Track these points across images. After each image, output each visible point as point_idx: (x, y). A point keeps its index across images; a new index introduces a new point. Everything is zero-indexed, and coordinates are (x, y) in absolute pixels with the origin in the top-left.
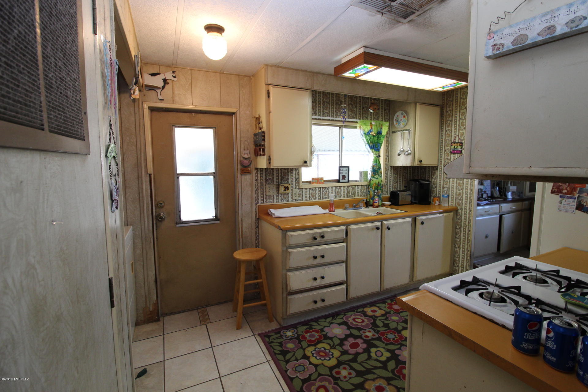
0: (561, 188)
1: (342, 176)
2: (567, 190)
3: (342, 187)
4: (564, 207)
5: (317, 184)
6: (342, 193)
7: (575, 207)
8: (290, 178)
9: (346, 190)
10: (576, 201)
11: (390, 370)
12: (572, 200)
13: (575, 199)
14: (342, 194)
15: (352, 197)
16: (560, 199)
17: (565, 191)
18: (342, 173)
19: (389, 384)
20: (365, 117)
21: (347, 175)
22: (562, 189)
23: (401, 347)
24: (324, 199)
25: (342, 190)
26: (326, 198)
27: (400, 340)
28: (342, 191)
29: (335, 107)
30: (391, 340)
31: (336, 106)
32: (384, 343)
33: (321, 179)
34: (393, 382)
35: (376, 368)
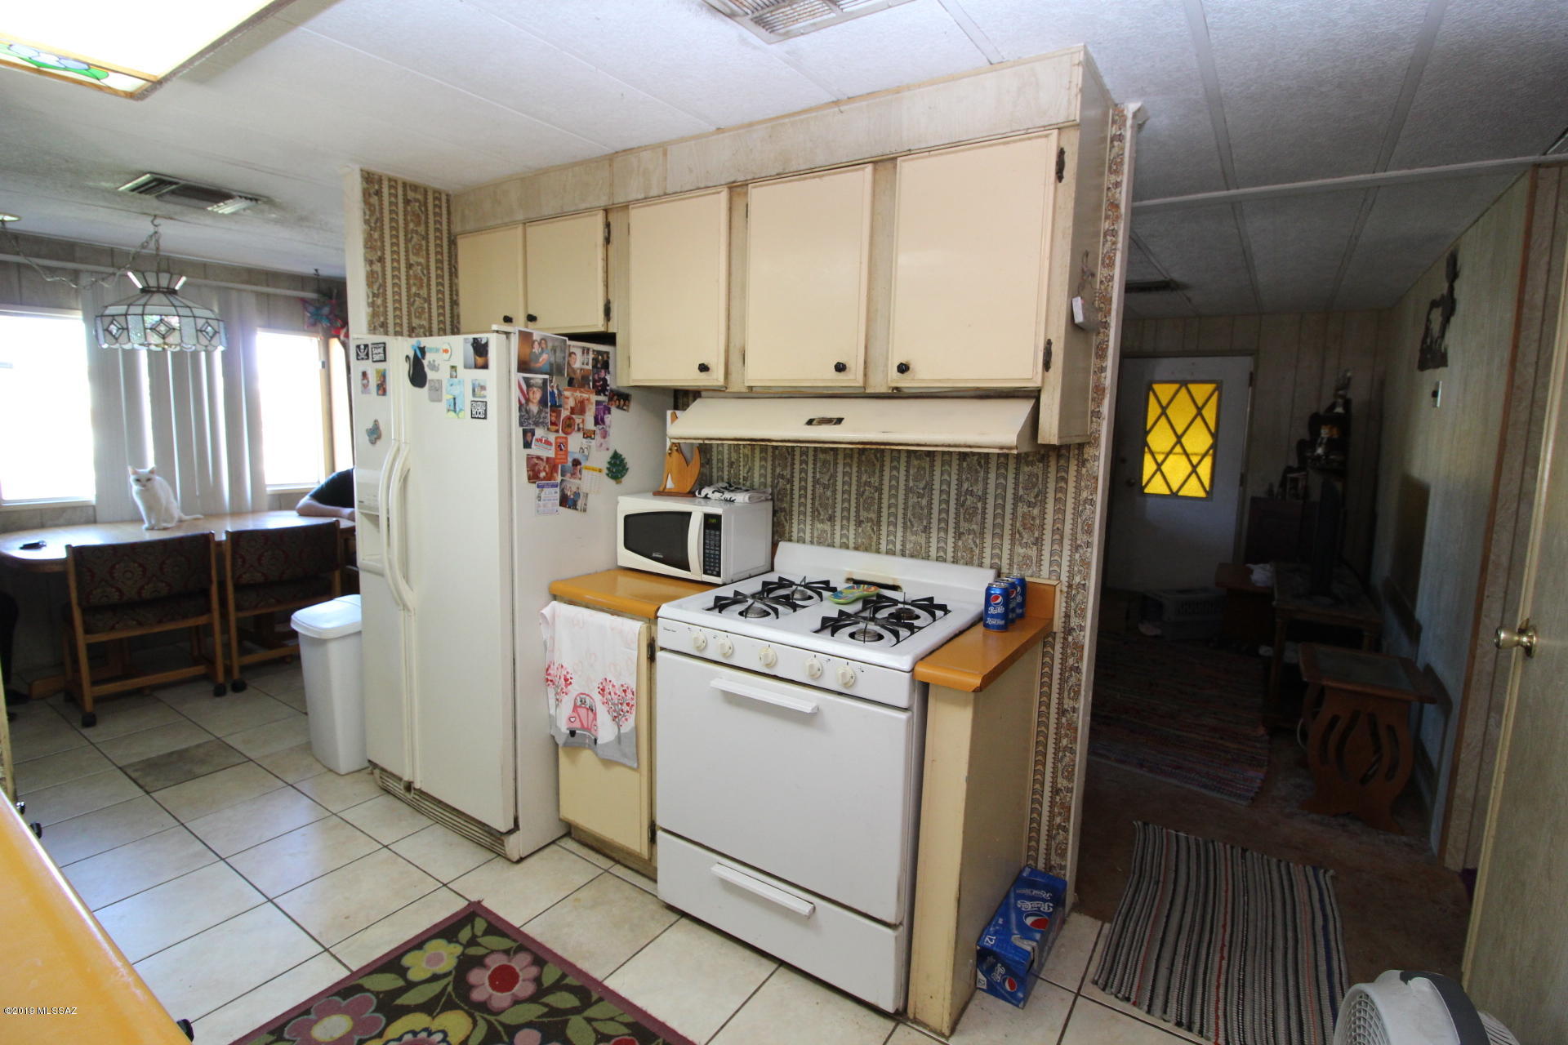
0: (537, 468)
2: (545, 471)
4: (544, 506)
7: (558, 502)
10: (558, 489)
12: (553, 490)
13: (557, 486)
16: (538, 490)
17: (543, 475)
22: (539, 472)
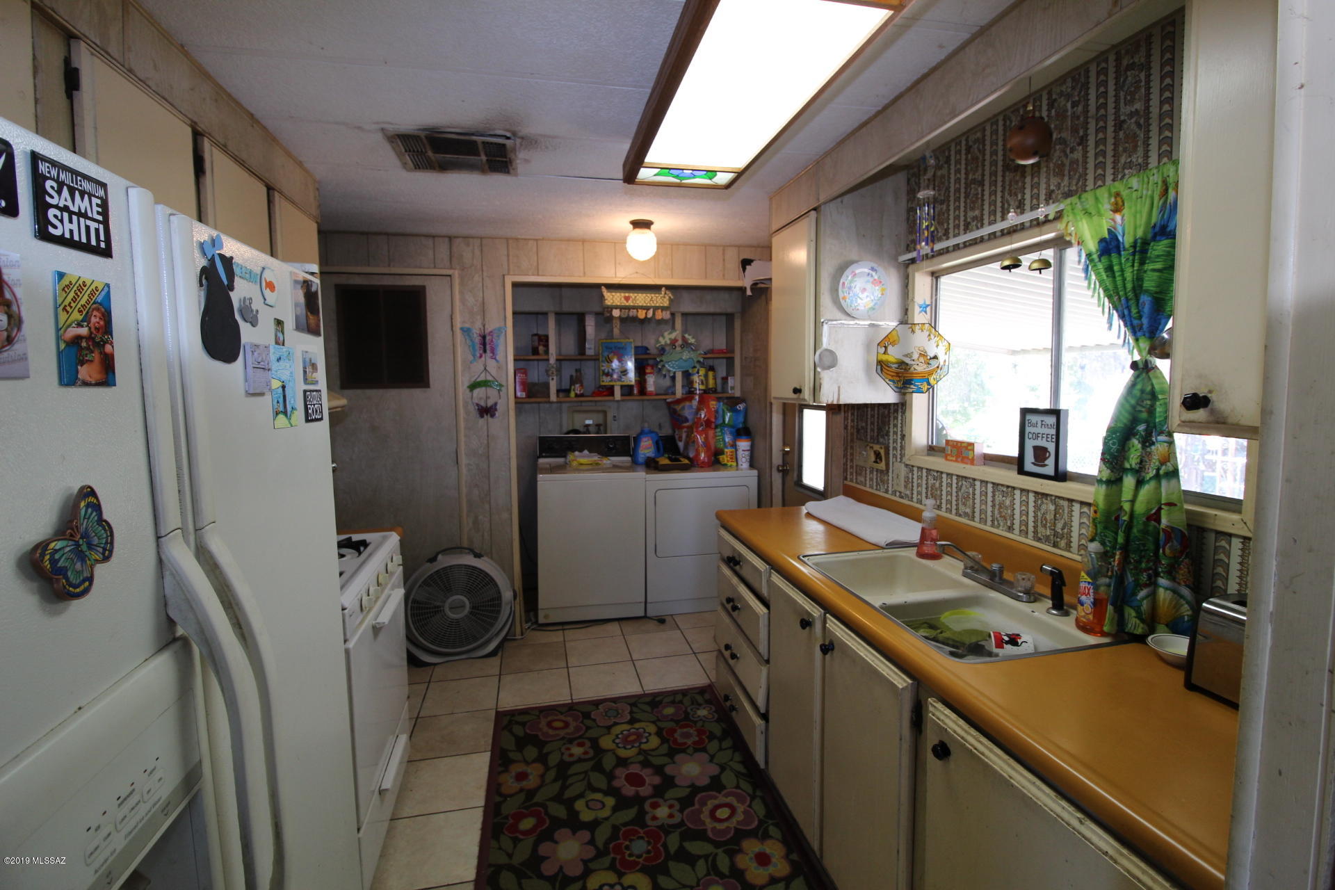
1: (1036, 448)
3: (1017, 493)
5: (956, 461)
6: (1017, 512)
8: (891, 430)
9: (1031, 509)
11: (548, 803)
14: (1017, 516)
15: (1055, 545)
18: (1037, 436)
19: (521, 790)
20: (1129, 165)
21: (1051, 447)
23: (596, 848)
24: (960, 516)
25: (1017, 502)
26: (966, 514)
27: (618, 857)
28: (1017, 506)
29: (1000, 179)
30: (625, 840)
31: (1003, 176)
32: (625, 824)
33: (966, 448)
34: (522, 796)
35: (564, 788)
